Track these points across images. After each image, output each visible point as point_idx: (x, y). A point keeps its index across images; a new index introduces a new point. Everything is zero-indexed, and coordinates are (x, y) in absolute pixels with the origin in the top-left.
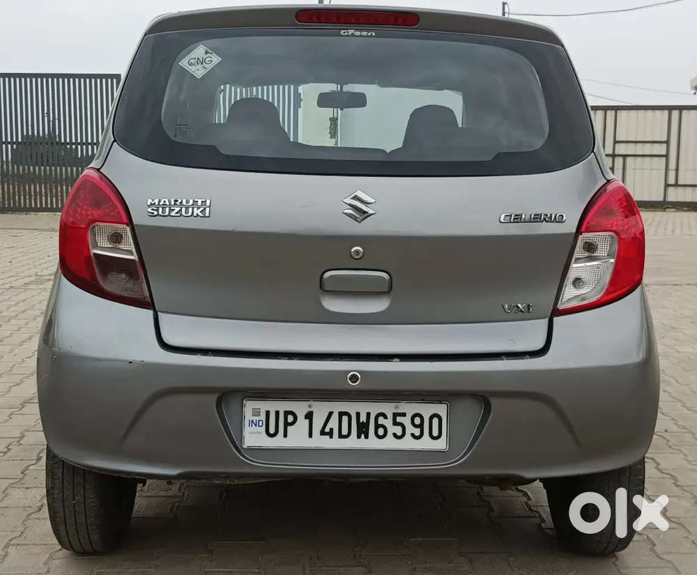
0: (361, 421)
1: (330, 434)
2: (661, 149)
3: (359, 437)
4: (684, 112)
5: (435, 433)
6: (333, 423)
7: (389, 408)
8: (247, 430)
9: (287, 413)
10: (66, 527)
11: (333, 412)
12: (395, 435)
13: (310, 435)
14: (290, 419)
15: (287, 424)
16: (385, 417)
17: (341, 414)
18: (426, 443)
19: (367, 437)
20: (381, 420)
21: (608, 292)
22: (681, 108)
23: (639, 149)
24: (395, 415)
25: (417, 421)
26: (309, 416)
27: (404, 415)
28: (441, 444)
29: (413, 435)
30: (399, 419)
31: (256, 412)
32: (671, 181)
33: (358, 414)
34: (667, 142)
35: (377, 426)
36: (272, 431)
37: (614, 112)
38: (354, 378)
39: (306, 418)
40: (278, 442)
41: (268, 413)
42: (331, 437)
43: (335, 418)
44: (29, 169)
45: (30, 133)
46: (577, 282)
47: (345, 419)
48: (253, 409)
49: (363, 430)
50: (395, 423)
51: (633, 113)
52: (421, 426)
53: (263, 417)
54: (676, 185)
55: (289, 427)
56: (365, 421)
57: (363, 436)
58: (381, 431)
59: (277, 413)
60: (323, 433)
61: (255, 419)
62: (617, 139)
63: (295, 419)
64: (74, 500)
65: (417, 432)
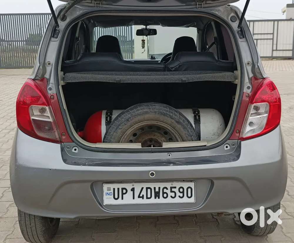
0: (156, 191)
1: (143, 197)
2: (271, 36)
3: (155, 198)
4: (279, 22)
5: (189, 195)
6: (144, 193)
7: (169, 185)
8: (105, 197)
9: (123, 189)
10: (28, 236)
11: (143, 188)
12: (171, 197)
13: (134, 198)
14: (124, 191)
15: (123, 194)
16: (167, 189)
17: (147, 188)
18: (185, 200)
19: (159, 198)
20: (165, 190)
21: (265, 129)
22: (278, 21)
23: (263, 37)
24: (171, 188)
25: (181, 190)
26: (133, 190)
27: (175, 188)
28: (192, 200)
29: (179, 196)
30: (173, 190)
31: (109, 189)
32: (275, 48)
33: (155, 188)
34: (273, 34)
35: (163, 193)
36: (116, 197)
37: (253, 22)
38: (152, 174)
39: (131, 191)
40: (119, 202)
41: (114, 189)
42: (143, 199)
43: (144, 190)
44: (32, 47)
45: (32, 33)
46: (251, 124)
47: (149, 190)
48: (107, 188)
49: (157, 195)
50: (172, 191)
51: (260, 23)
52: (183, 192)
53: (112, 191)
54: (276, 50)
55: (124, 195)
56: (158, 191)
57: (157, 197)
58: (165, 195)
59: (118, 189)
60: (139, 197)
61: (108, 192)
62: (254, 33)
63: (127, 191)
64: (31, 225)
65: (181, 195)
